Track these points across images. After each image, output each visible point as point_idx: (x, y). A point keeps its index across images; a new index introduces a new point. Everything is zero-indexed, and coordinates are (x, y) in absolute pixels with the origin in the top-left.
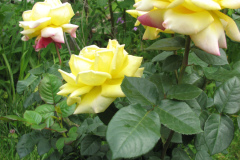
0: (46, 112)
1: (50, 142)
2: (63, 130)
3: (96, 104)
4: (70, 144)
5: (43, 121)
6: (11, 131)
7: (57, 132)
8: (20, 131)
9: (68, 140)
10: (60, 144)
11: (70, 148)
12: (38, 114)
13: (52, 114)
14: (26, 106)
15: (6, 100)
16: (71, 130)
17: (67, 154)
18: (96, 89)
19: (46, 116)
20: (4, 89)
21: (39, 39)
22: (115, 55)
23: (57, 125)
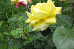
0: (20, 31)
1: (21, 42)
2: (26, 38)
3: (42, 27)
4: (29, 43)
5: (19, 34)
6: (8, 38)
7: (24, 39)
8: (11, 38)
9: (28, 42)
10: (25, 43)
11: (29, 45)
12: (17, 31)
13: (22, 31)
14: (12, 28)
15: (7, 28)
16: (30, 38)
17: (28, 47)
18: (42, 20)
19: (20, 32)
20: (6, 24)
21: (17, 3)
22: (51, 6)
23: (24, 36)
